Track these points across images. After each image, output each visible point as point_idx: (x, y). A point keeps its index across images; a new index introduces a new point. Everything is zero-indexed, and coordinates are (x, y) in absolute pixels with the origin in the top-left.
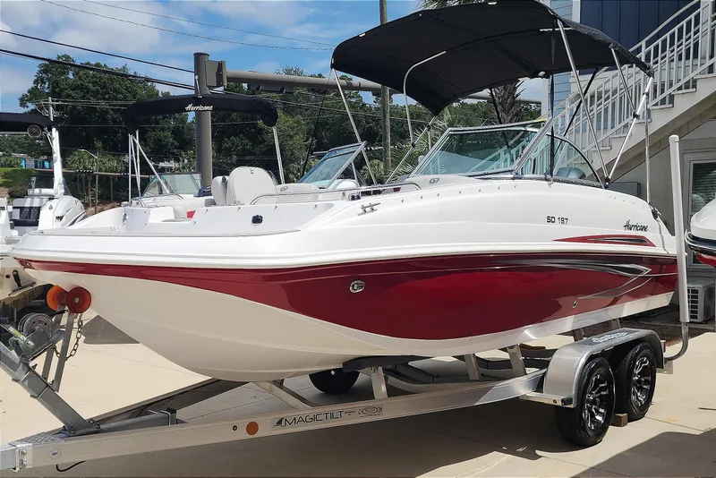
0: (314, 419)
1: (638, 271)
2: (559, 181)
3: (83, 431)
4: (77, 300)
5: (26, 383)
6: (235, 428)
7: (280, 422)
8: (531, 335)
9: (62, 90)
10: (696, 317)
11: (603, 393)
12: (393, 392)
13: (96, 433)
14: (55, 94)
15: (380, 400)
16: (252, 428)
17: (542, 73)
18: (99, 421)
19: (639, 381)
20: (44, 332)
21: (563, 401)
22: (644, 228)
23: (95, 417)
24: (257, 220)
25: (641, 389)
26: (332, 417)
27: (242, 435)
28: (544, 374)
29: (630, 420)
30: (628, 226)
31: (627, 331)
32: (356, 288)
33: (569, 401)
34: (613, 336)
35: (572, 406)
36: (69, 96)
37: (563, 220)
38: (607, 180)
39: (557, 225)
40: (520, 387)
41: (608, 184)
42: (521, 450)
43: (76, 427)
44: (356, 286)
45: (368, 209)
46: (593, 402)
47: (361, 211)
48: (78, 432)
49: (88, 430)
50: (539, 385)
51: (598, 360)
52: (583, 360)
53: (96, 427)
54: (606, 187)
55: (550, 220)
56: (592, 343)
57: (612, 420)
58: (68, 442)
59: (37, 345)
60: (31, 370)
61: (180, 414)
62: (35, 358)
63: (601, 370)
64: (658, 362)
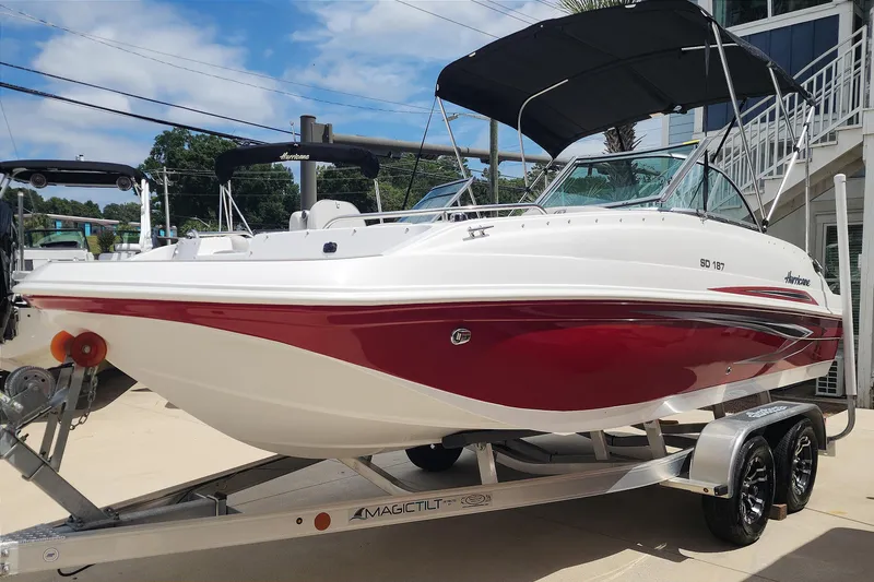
0: (403, 510)
1: (799, 334)
2: (712, 218)
3: (95, 523)
4: (87, 350)
5: (12, 458)
6: (299, 521)
7: (359, 514)
8: (673, 408)
9: (178, 161)
10: (834, 391)
11: (761, 479)
12: (504, 474)
13: (114, 525)
14: (170, 164)
15: (487, 485)
16: (323, 521)
17: (678, 108)
18: (120, 509)
19: (799, 465)
20: (40, 391)
21: (716, 490)
22: (806, 282)
23: (115, 505)
24: (330, 248)
25: (800, 474)
26: (427, 507)
27: (309, 529)
28: (690, 456)
29: (790, 511)
30: (790, 279)
31: (785, 405)
32: (459, 338)
33: (723, 490)
34: (770, 410)
35: (726, 496)
36: (184, 166)
37: (719, 265)
38: (765, 222)
39: (712, 270)
40: (660, 471)
41: (766, 227)
42: (660, 547)
43: (85, 519)
44: (459, 336)
45: (477, 233)
46: (750, 491)
47: (468, 235)
48: (87, 525)
49: (101, 522)
50: (684, 468)
51: (756, 439)
52: (740, 440)
53: (113, 518)
54: (764, 231)
55: (704, 263)
56: (747, 419)
57: (770, 513)
58: (71, 540)
59: (27, 409)
60: (21, 442)
61: (232, 500)
62: (24, 425)
63: (759, 451)
64: (821, 442)
